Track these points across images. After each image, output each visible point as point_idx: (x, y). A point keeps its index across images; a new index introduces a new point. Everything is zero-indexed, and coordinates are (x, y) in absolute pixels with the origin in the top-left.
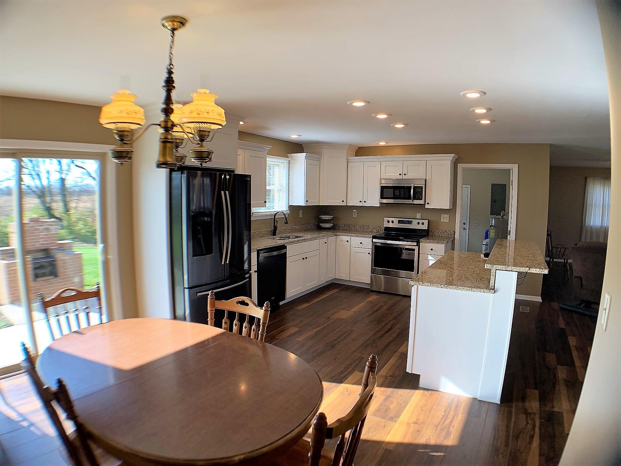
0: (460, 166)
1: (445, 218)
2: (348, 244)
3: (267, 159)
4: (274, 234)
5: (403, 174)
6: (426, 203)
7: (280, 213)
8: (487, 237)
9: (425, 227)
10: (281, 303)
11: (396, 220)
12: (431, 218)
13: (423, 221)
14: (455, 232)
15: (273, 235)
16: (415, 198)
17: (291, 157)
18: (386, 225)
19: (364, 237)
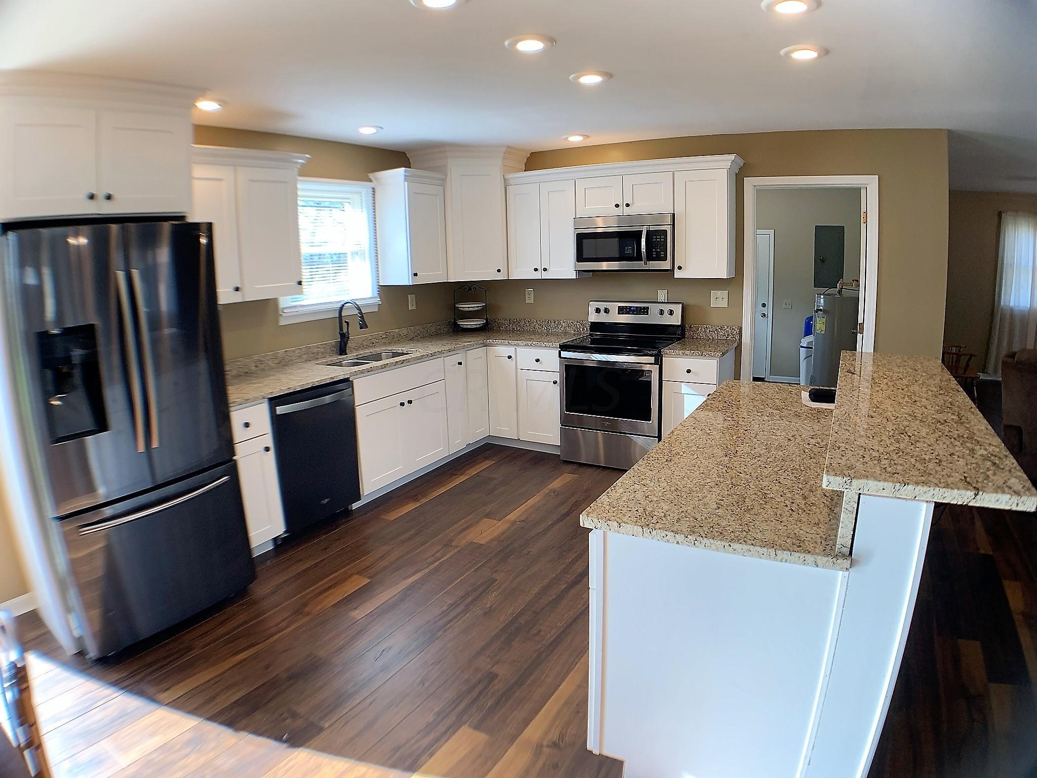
0: (750, 183)
1: (719, 299)
2: (511, 363)
3: (299, 186)
4: (342, 351)
5: (624, 205)
6: (676, 267)
7: (351, 304)
8: (808, 331)
9: (676, 320)
10: (355, 506)
11: (614, 307)
12: (689, 301)
13: (672, 307)
14: (741, 329)
15: (341, 354)
16: (650, 258)
17: (376, 179)
18: (593, 318)
19: (542, 346)
